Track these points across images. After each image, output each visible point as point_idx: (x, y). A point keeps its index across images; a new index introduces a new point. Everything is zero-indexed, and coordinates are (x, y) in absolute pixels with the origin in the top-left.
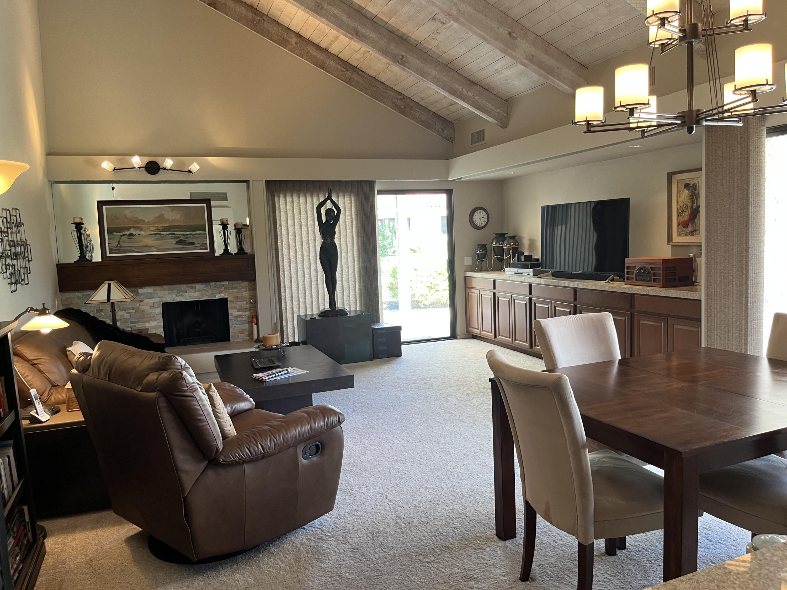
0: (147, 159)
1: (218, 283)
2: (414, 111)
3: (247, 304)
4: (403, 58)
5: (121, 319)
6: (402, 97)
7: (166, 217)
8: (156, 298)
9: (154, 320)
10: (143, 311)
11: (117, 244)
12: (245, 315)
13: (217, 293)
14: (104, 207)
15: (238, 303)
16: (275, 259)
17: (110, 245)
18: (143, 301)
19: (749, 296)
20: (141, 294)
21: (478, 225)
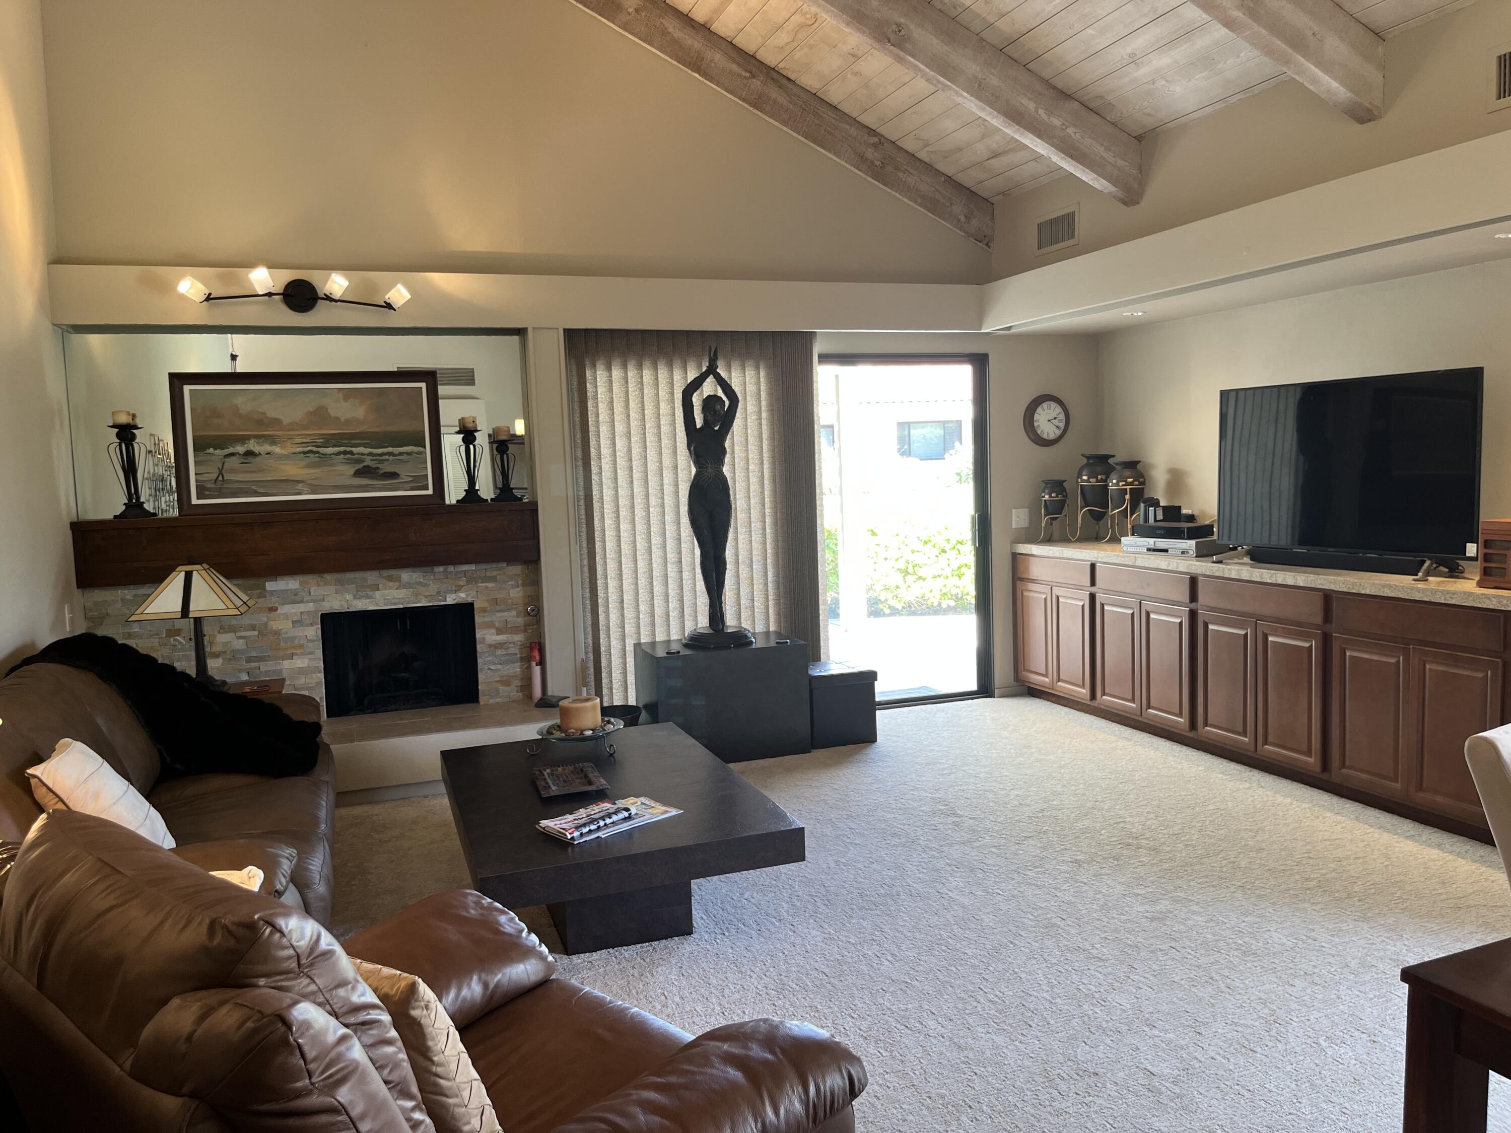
0: (286, 276)
1: (451, 568)
2: (904, 173)
3: (518, 616)
4: (900, 31)
5: (224, 652)
6: (876, 139)
7: (333, 413)
8: (308, 602)
9: (303, 654)
10: (277, 633)
11: (216, 475)
12: (514, 643)
13: (451, 592)
14: (187, 389)
15: (499, 614)
16: (583, 512)
17: (200, 478)
18: (276, 609)
20: (272, 593)
21: (1045, 436)
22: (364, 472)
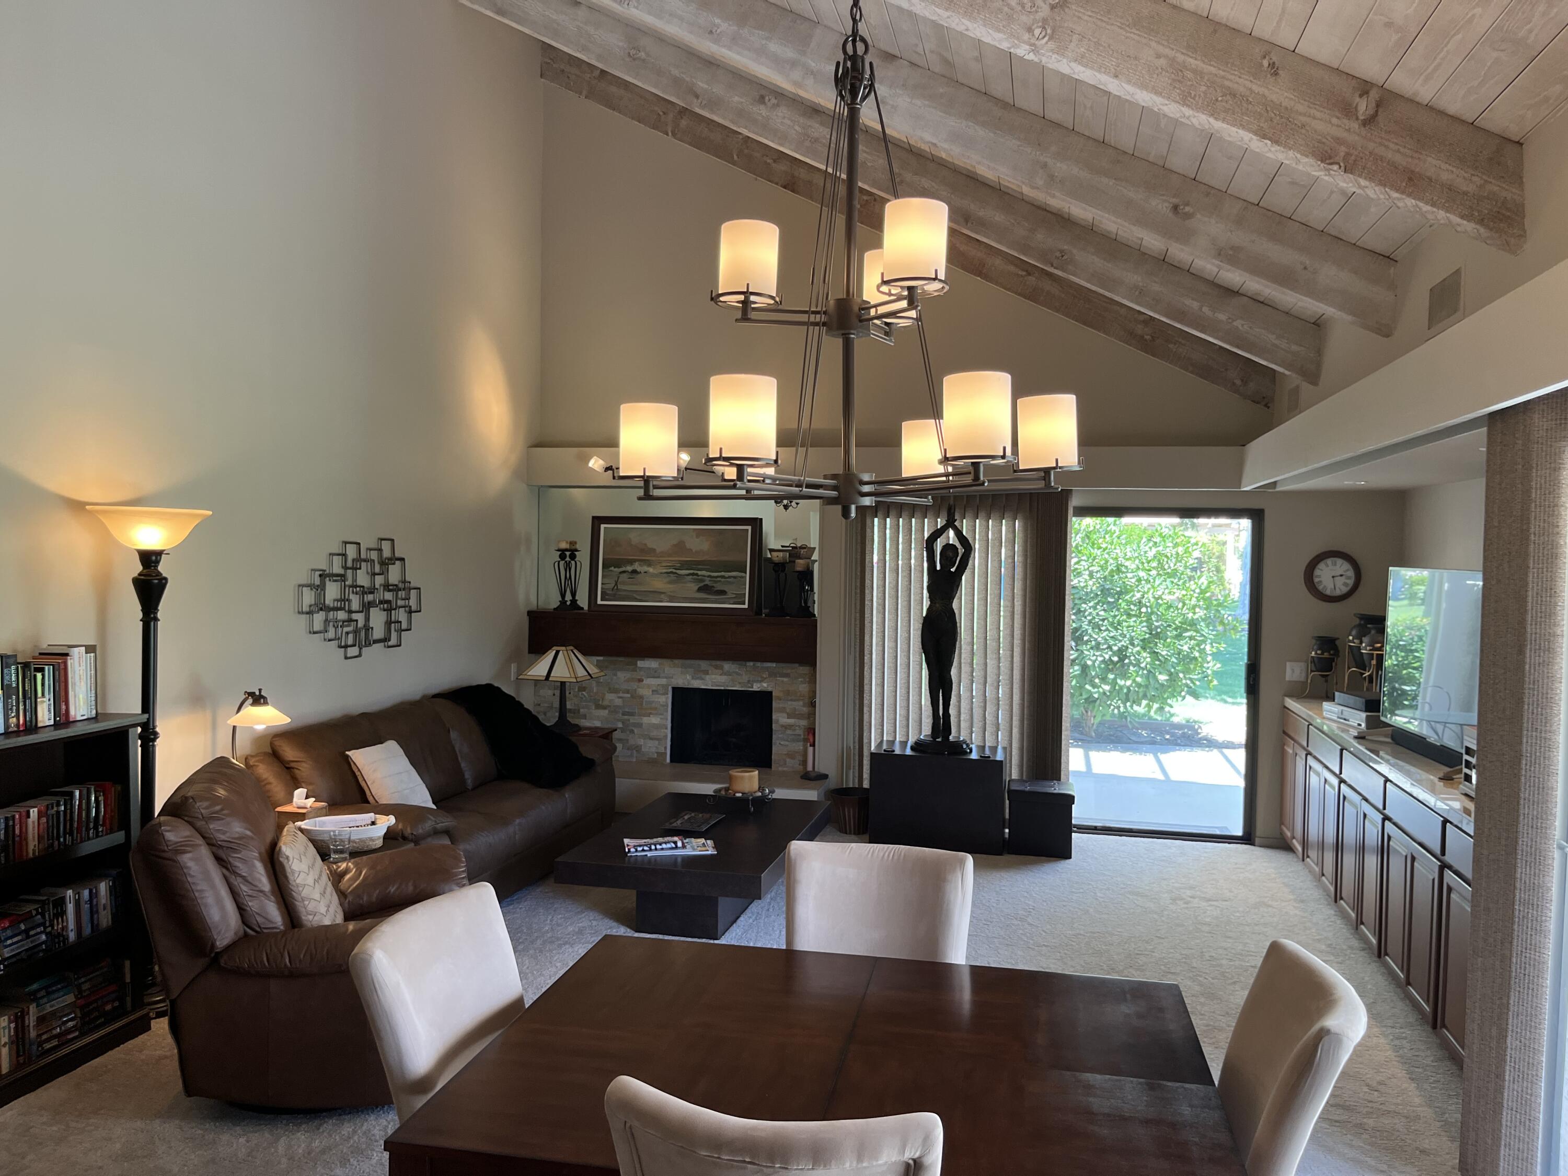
1: (759, 664)
2: (1175, 344)
3: (804, 706)
5: (609, 706)
6: (1146, 317)
7: (688, 546)
8: (663, 678)
9: (656, 714)
10: (641, 697)
11: (613, 585)
12: (799, 726)
13: (758, 681)
14: (603, 526)
15: (790, 703)
16: (858, 629)
17: (604, 586)
18: (643, 681)
20: (641, 668)
21: (1328, 592)
22: (704, 589)
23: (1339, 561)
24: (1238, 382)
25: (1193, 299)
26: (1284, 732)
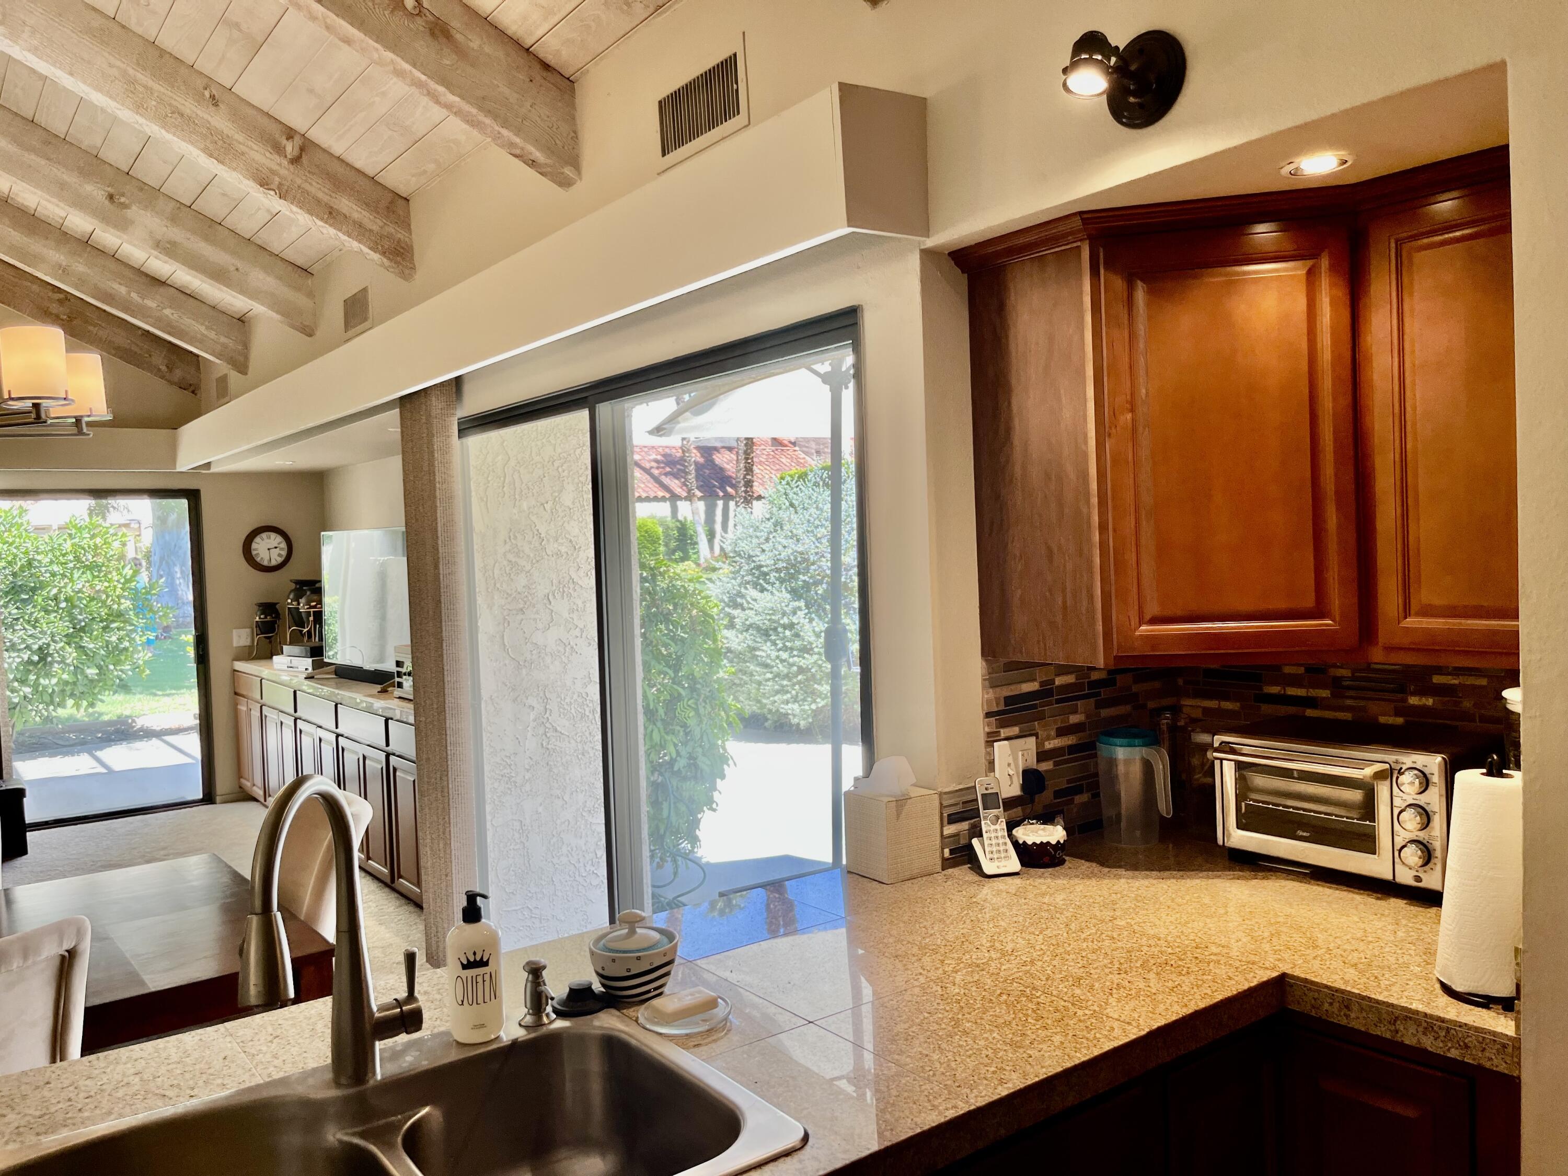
2: (96, 326)
6: (62, 296)
19: (448, 733)
21: (266, 563)
23: (273, 535)
24: (163, 368)
25: (120, 284)
26: (236, 694)
